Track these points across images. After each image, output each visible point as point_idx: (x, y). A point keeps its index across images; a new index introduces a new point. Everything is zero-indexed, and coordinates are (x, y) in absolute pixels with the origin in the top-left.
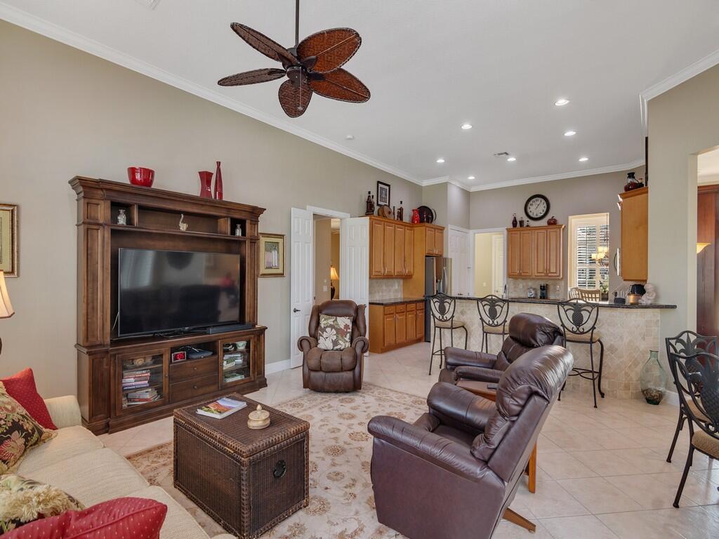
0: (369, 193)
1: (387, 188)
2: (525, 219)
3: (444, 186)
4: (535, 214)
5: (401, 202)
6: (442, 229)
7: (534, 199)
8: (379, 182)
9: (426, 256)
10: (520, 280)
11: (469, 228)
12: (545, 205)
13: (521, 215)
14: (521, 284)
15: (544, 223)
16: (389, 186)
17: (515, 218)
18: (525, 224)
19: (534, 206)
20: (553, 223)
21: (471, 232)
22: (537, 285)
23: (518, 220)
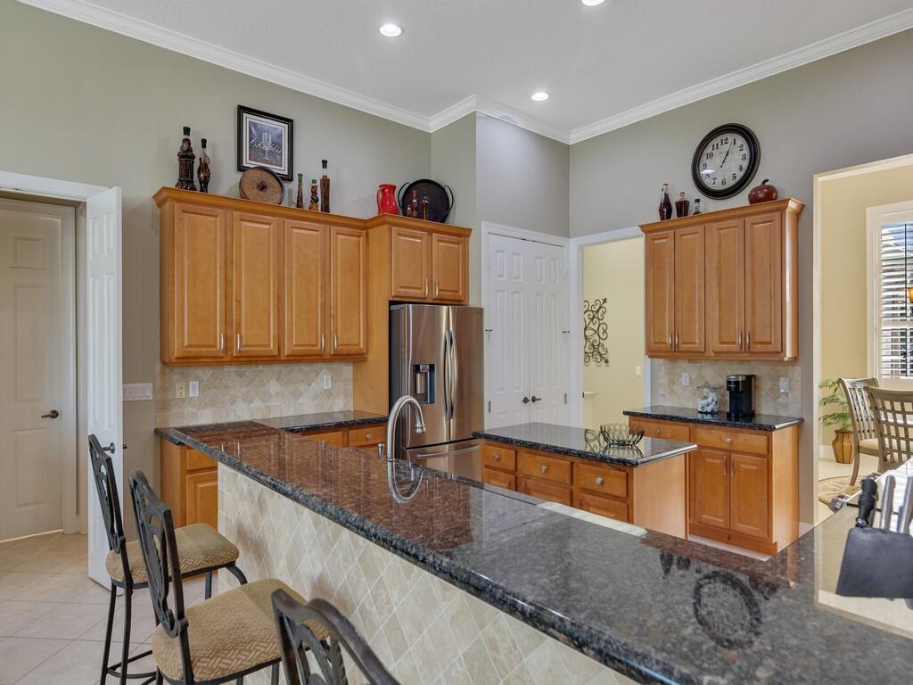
0: (187, 131)
1: (284, 128)
2: (692, 193)
3: (468, 124)
4: (719, 181)
5: (325, 163)
6: (463, 234)
7: (717, 140)
8: (242, 110)
9: (392, 303)
10: (684, 364)
11: (566, 234)
12: (746, 151)
13: (683, 188)
14: (687, 374)
15: (742, 200)
16: (289, 122)
17: (666, 196)
18: (692, 208)
19: (717, 159)
20: (767, 195)
21: (573, 244)
22: (719, 374)
23: (674, 200)
